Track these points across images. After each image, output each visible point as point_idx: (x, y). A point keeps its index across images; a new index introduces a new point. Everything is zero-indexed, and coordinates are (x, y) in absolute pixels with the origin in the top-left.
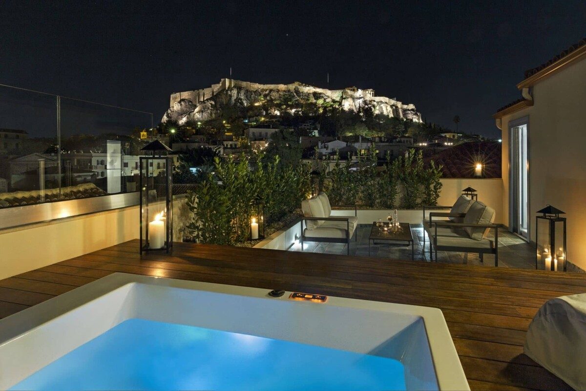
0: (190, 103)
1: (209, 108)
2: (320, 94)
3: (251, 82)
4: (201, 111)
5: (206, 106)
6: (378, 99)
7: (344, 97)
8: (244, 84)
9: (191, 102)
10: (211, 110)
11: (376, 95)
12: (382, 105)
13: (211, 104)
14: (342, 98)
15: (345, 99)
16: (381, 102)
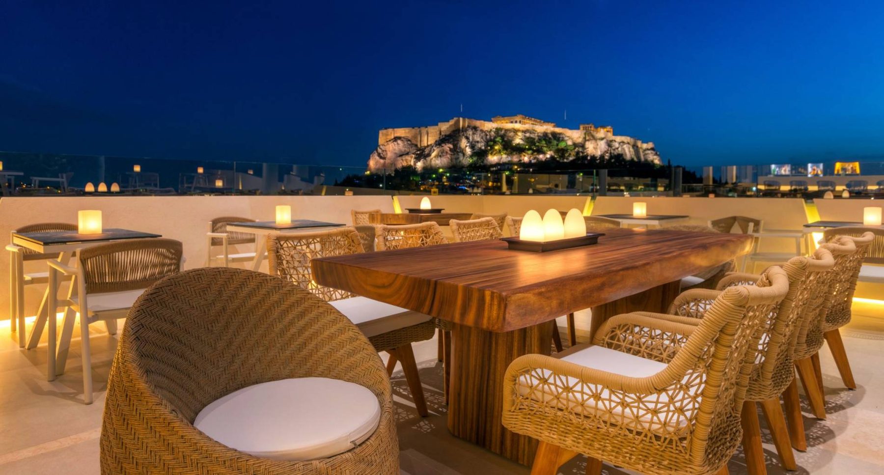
0: (409, 142)
1: (447, 153)
2: (560, 134)
3: (485, 120)
4: (439, 156)
5: (443, 150)
6: (619, 139)
7: (587, 138)
8: (478, 123)
9: (409, 140)
10: (451, 154)
11: (614, 134)
12: (625, 146)
13: (449, 147)
14: (585, 140)
15: (588, 140)
16: (623, 142)
